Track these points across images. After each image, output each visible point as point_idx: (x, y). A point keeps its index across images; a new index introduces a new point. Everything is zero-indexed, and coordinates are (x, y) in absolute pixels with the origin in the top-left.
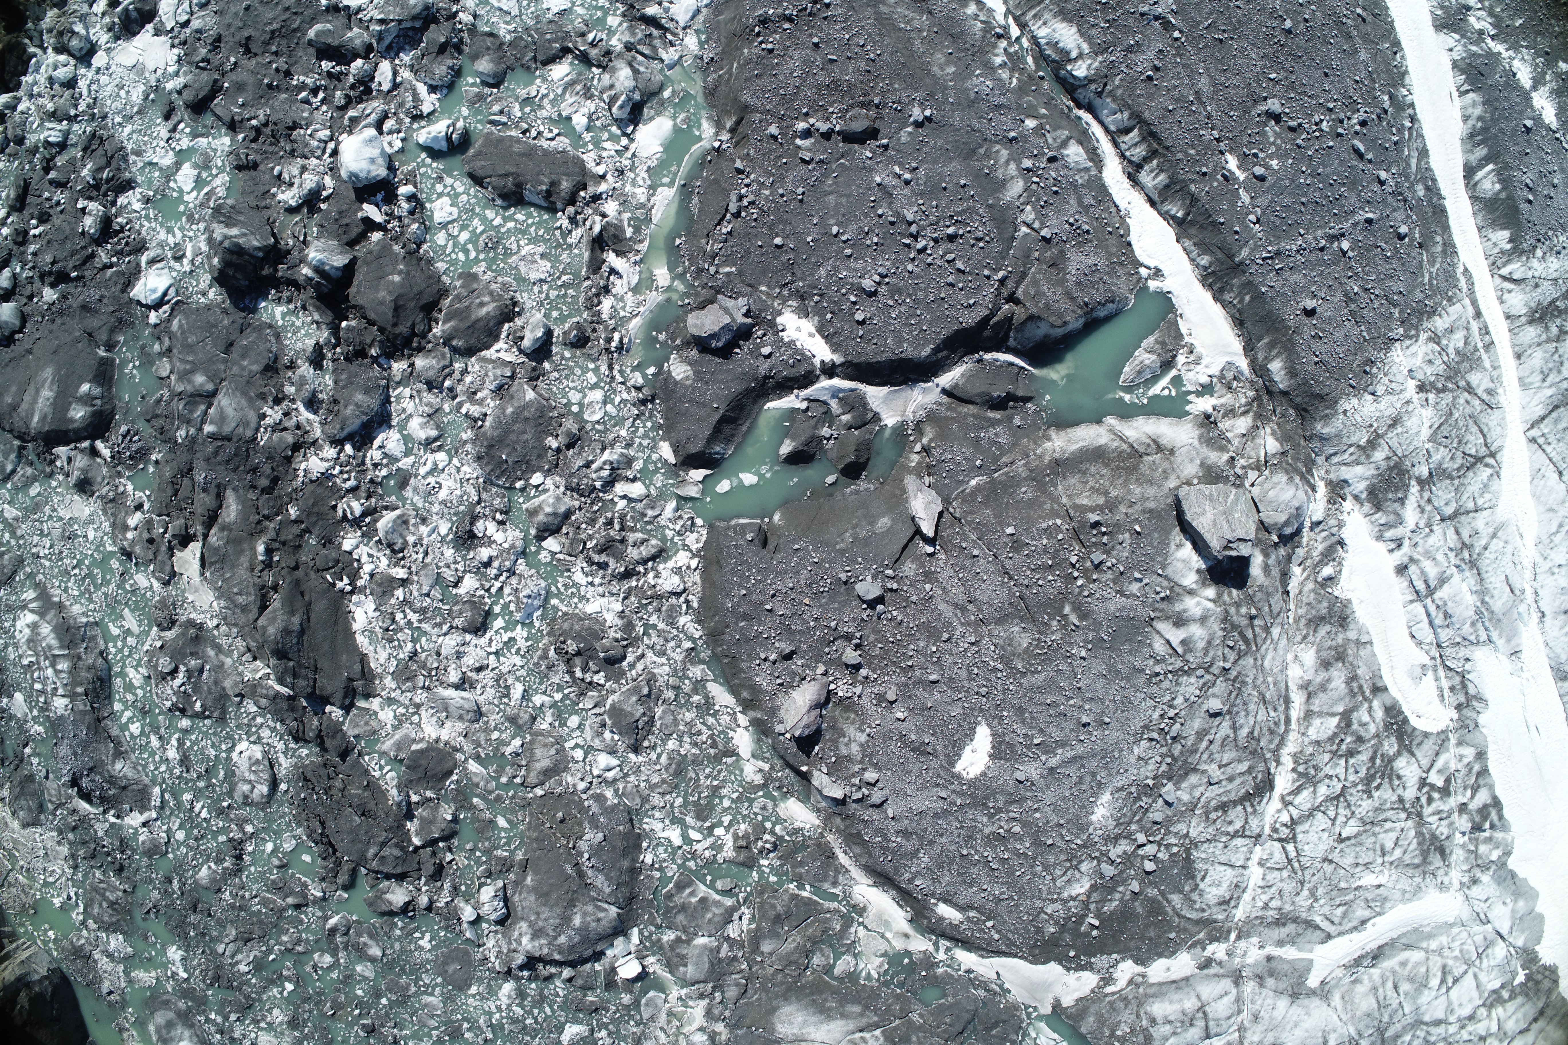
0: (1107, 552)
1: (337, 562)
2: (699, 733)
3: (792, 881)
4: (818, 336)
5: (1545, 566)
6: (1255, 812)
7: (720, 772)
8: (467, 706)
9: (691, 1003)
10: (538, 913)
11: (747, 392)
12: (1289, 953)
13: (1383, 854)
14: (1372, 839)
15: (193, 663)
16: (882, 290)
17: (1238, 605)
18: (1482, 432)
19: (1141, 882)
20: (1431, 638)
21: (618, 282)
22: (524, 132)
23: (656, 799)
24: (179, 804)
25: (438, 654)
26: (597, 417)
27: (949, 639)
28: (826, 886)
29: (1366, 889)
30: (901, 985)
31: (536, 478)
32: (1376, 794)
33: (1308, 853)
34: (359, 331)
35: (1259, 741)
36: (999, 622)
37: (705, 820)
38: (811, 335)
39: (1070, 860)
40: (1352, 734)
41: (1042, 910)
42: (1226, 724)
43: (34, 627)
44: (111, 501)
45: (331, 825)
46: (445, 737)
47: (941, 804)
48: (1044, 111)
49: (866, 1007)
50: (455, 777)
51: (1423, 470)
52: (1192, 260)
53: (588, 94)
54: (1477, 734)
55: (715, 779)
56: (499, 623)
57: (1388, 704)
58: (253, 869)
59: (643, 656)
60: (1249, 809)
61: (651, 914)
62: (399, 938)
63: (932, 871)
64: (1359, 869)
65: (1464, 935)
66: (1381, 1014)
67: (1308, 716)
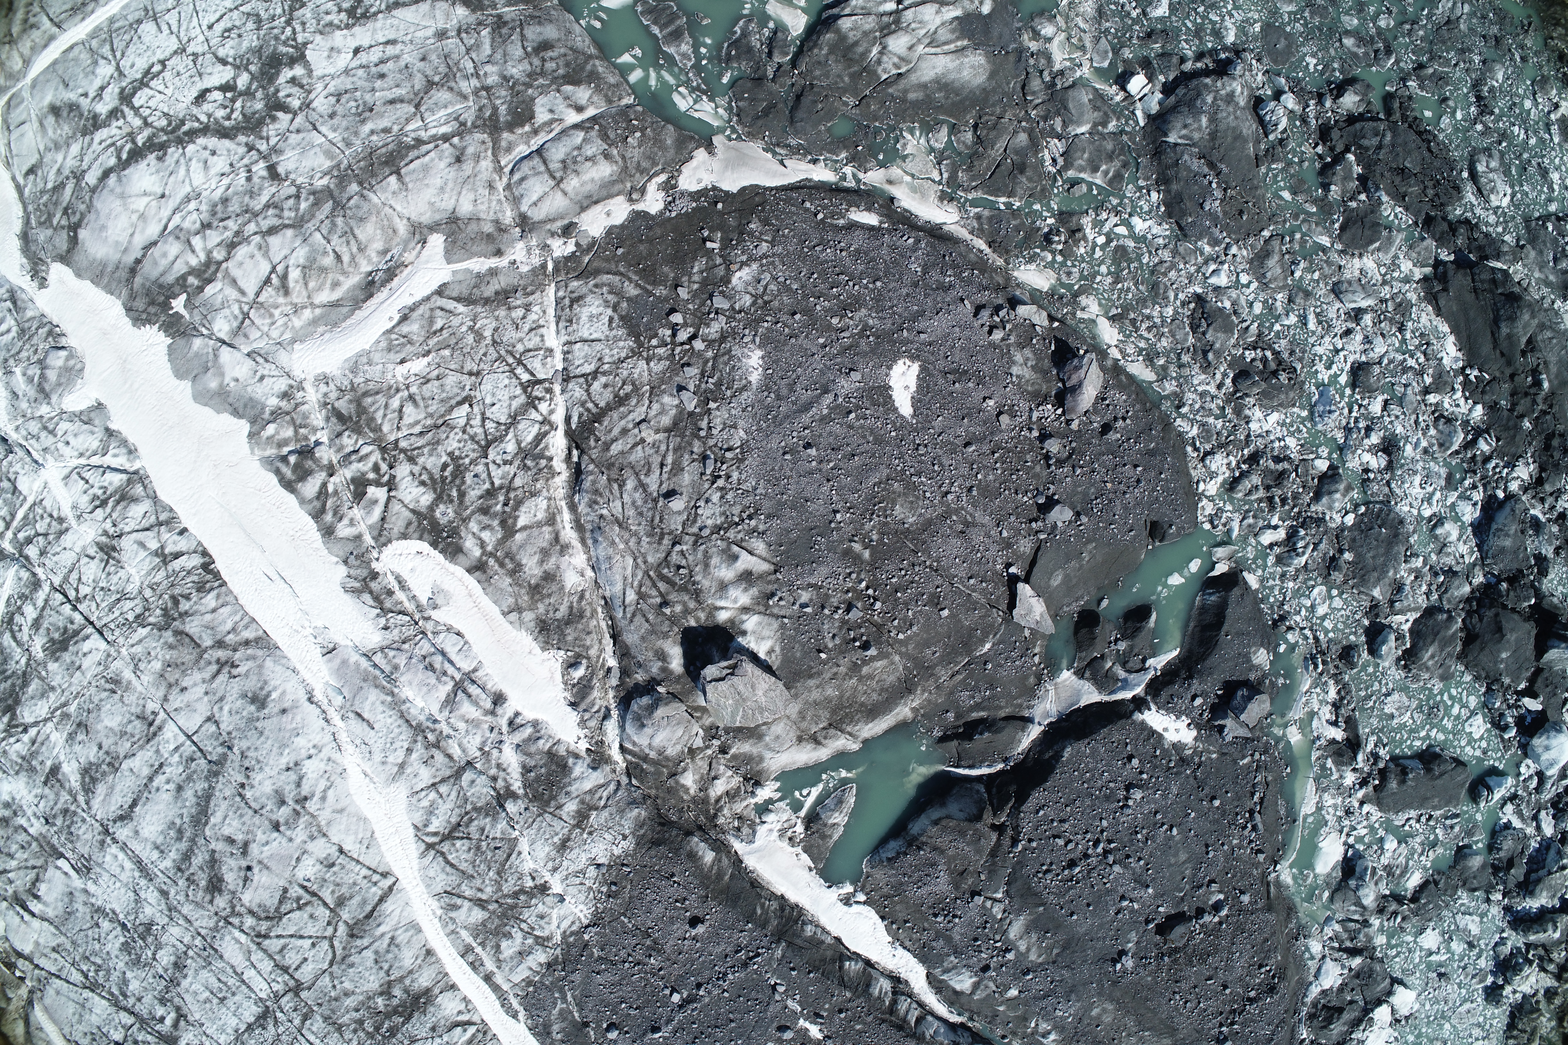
0: (844, 622)
1: (1483, 392)
2: (1149, 329)
3: (1019, 209)
4: (1160, 730)
5: (326, 752)
6: (583, 404)
7: (1119, 298)
9: (1068, 64)
10: (1236, 118)
11: (1203, 658)
12: (479, 264)
13: (411, 397)
14: (431, 410)
16: (1122, 794)
17: (686, 611)
18: (452, 865)
19: (678, 300)
20: (439, 640)
21: (1328, 716)
22: (1431, 816)
23: (1166, 255)
24: (1536, 132)
25: (1383, 335)
26: (1316, 591)
27: (970, 490)
28: (986, 213)
29: (418, 356)
30: (877, 131)
31: (1350, 519)
32: (445, 458)
33: (502, 376)
34: (1519, 599)
35: (609, 480)
36: (929, 522)
37: (1117, 247)
38: (1165, 730)
39: (766, 303)
40: (495, 515)
41: (773, 243)
42: (653, 488)
45: (1426, 154)
46: (1356, 260)
47: (922, 325)
48: (1001, 1008)
49: (904, 100)
50: (1337, 226)
51: (511, 807)
52: (817, 926)
53: (1389, 869)
54: (341, 553)
55: (1121, 290)
56: (1343, 379)
57: (461, 558)
59: (1219, 387)
60: (590, 405)
61: (1134, 143)
62: (1333, 59)
63: (902, 257)
64: (436, 373)
65: (275, 334)
66: (347, 224)
67: (551, 520)
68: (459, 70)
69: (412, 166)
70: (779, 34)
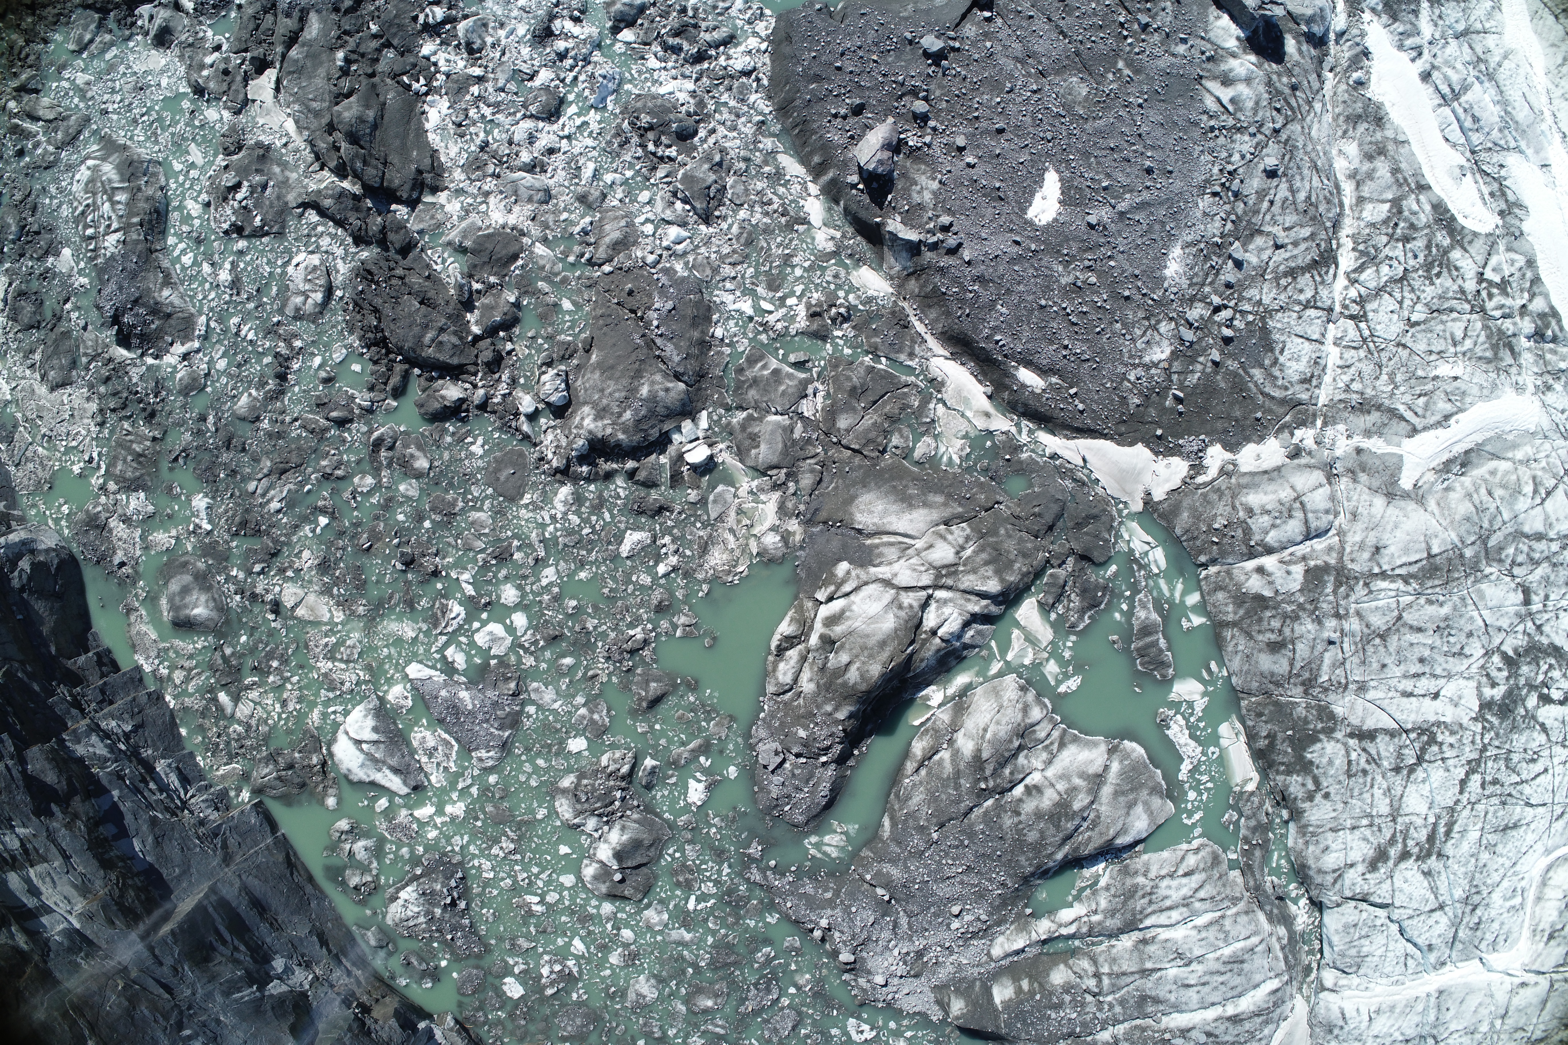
0: (1153, 17)
1: (414, 66)
2: (770, 203)
3: (867, 353)
6: (1323, 282)
7: (791, 240)
8: (537, 185)
9: (763, 497)
12: (1377, 446)
13: (1455, 345)
14: (1441, 327)
15: (258, 179)
17: (1278, 75)
19: (1222, 353)
20: (1462, 140)
23: (727, 271)
24: (225, 332)
25: (510, 142)
27: (1012, 90)
28: (902, 357)
29: (1443, 379)
30: (985, 471)
32: (1438, 282)
33: (1381, 334)
35: (1317, 207)
36: (1058, 72)
37: (776, 290)
39: (1147, 318)
40: (1405, 220)
41: (1124, 377)
42: (1284, 186)
43: (95, 169)
44: (190, 45)
45: (388, 313)
46: (512, 222)
47: (1016, 249)
49: (949, 496)
50: (520, 262)
54: (1523, 241)
56: (573, 109)
57: (1434, 201)
58: (297, 389)
59: (713, 131)
60: (1317, 278)
61: (721, 394)
62: (449, 447)
63: (1010, 325)
64: (1434, 357)
65: (1547, 446)
66: (1481, 519)
67: (1361, 200)
68: (1356, 644)
69: (1417, 557)
70: (1051, 601)
